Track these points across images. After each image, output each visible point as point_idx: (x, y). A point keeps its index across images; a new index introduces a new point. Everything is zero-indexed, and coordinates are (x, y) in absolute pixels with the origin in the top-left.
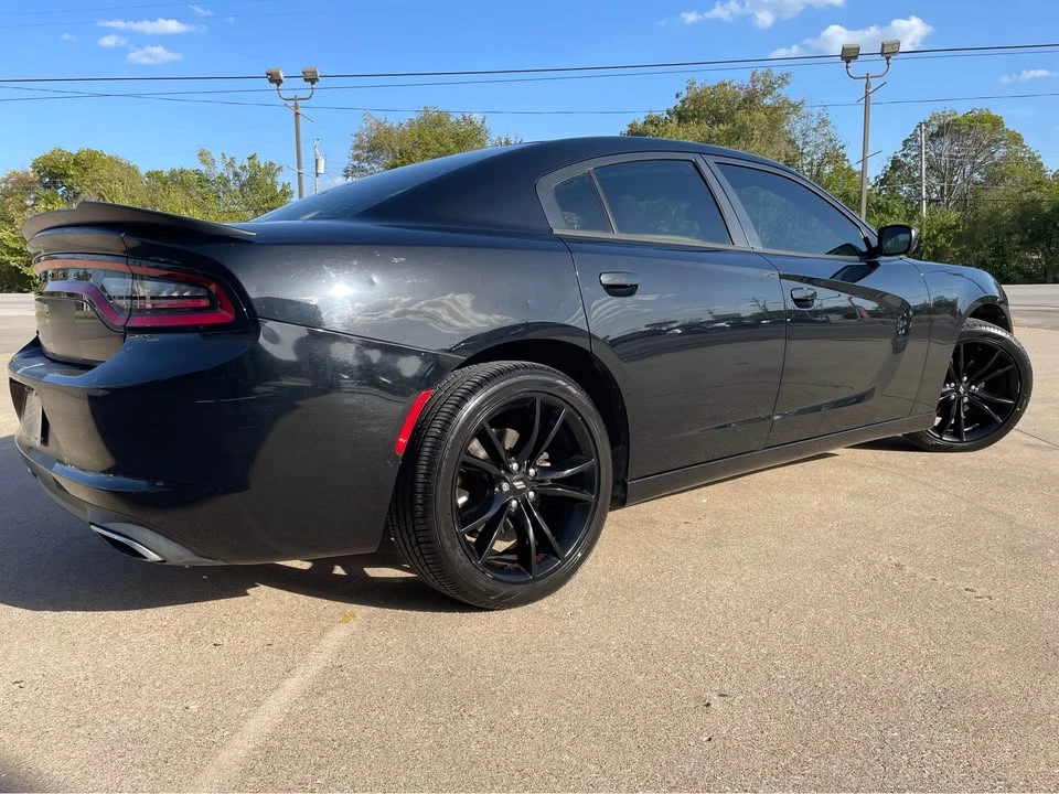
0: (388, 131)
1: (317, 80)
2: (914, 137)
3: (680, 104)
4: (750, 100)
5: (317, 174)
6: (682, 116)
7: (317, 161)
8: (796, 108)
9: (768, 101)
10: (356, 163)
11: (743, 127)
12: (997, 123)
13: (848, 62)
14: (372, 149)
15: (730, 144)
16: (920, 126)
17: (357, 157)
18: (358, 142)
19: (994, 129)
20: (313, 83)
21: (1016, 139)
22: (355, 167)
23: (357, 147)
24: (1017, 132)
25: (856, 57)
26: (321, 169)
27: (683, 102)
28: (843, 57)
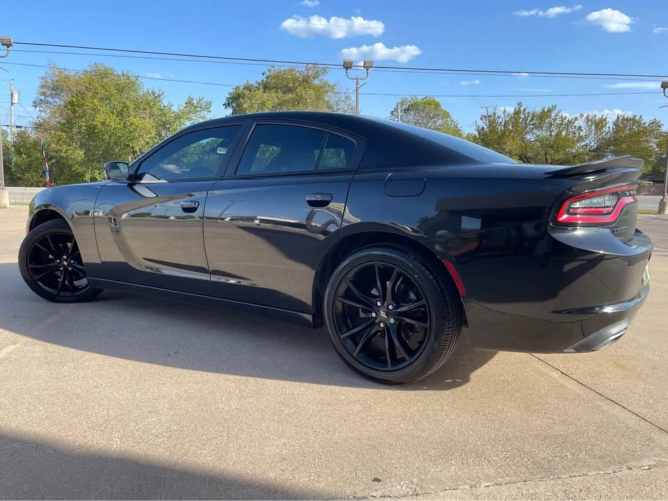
0: (67, 77)
1: (11, 45)
2: (396, 110)
3: (265, 79)
4: (306, 81)
5: (12, 104)
6: (266, 87)
7: (12, 94)
8: (332, 88)
9: (316, 82)
10: (42, 98)
11: (301, 97)
12: (437, 105)
13: (347, 69)
14: (55, 88)
15: (294, 106)
16: (397, 105)
17: (43, 94)
18: (43, 84)
19: (436, 109)
20: (8, 47)
21: (447, 115)
22: (41, 100)
23: (42, 87)
24: (447, 111)
25: (351, 67)
26: (15, 100)
27: (267, 78)
28: (344, 67)
